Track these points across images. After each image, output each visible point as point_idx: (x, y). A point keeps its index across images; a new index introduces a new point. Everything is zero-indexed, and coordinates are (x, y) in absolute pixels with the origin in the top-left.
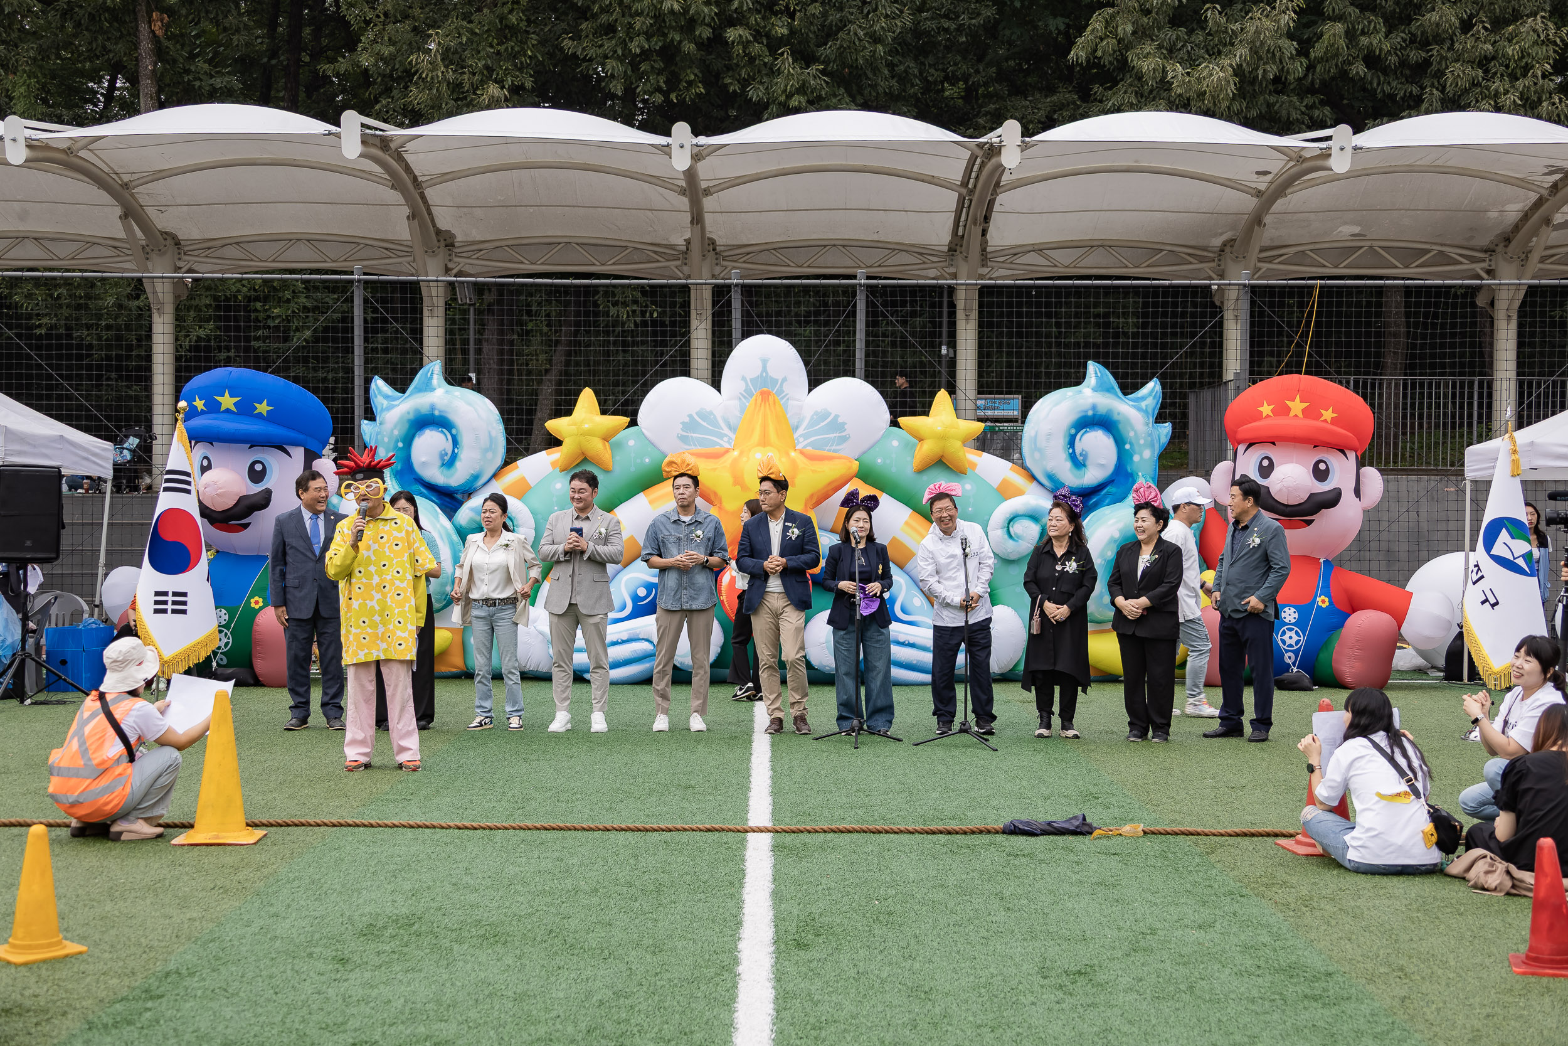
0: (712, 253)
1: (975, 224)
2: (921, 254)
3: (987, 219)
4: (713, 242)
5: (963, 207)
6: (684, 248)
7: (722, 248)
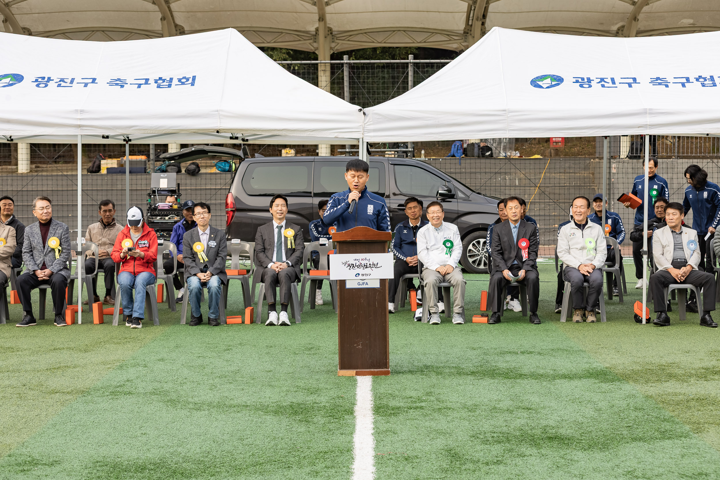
0: (330, 35)
1: (477, 20)
2: (448, 35)
3: (484, 16)
4: (330, 30)
5: (471, 10)
6: (314, 33)
7: (336, 33)
